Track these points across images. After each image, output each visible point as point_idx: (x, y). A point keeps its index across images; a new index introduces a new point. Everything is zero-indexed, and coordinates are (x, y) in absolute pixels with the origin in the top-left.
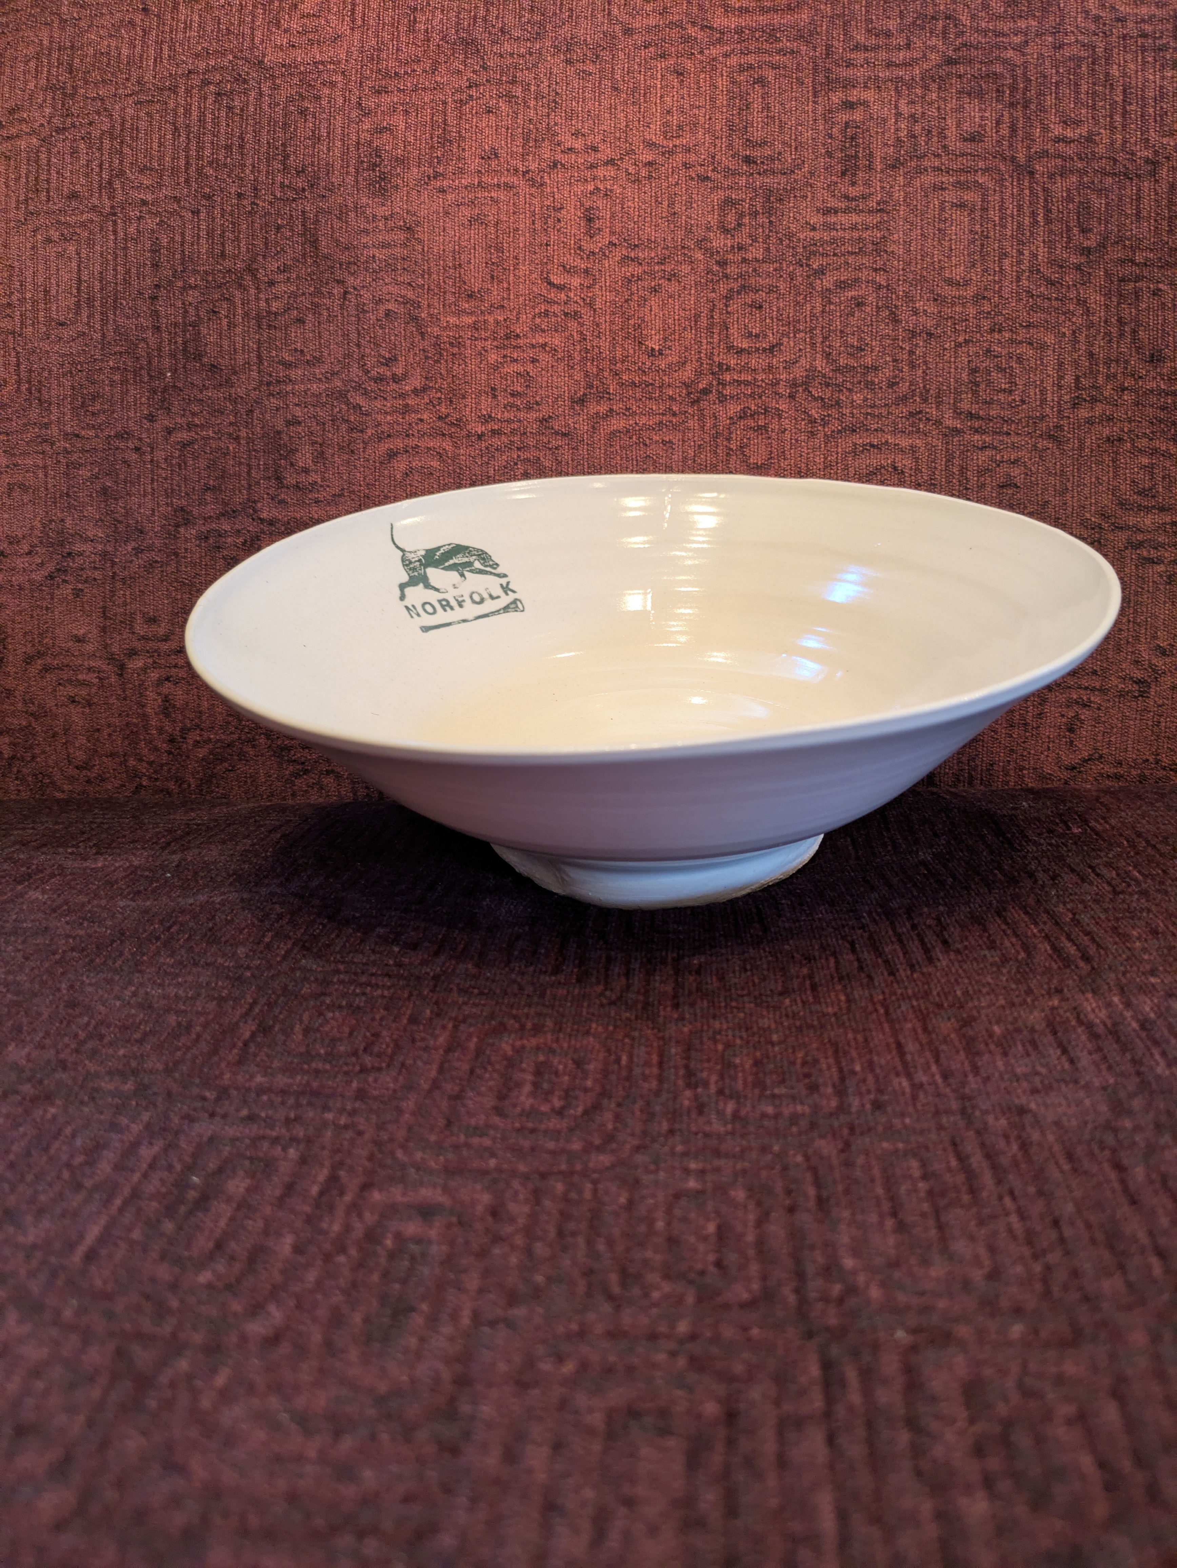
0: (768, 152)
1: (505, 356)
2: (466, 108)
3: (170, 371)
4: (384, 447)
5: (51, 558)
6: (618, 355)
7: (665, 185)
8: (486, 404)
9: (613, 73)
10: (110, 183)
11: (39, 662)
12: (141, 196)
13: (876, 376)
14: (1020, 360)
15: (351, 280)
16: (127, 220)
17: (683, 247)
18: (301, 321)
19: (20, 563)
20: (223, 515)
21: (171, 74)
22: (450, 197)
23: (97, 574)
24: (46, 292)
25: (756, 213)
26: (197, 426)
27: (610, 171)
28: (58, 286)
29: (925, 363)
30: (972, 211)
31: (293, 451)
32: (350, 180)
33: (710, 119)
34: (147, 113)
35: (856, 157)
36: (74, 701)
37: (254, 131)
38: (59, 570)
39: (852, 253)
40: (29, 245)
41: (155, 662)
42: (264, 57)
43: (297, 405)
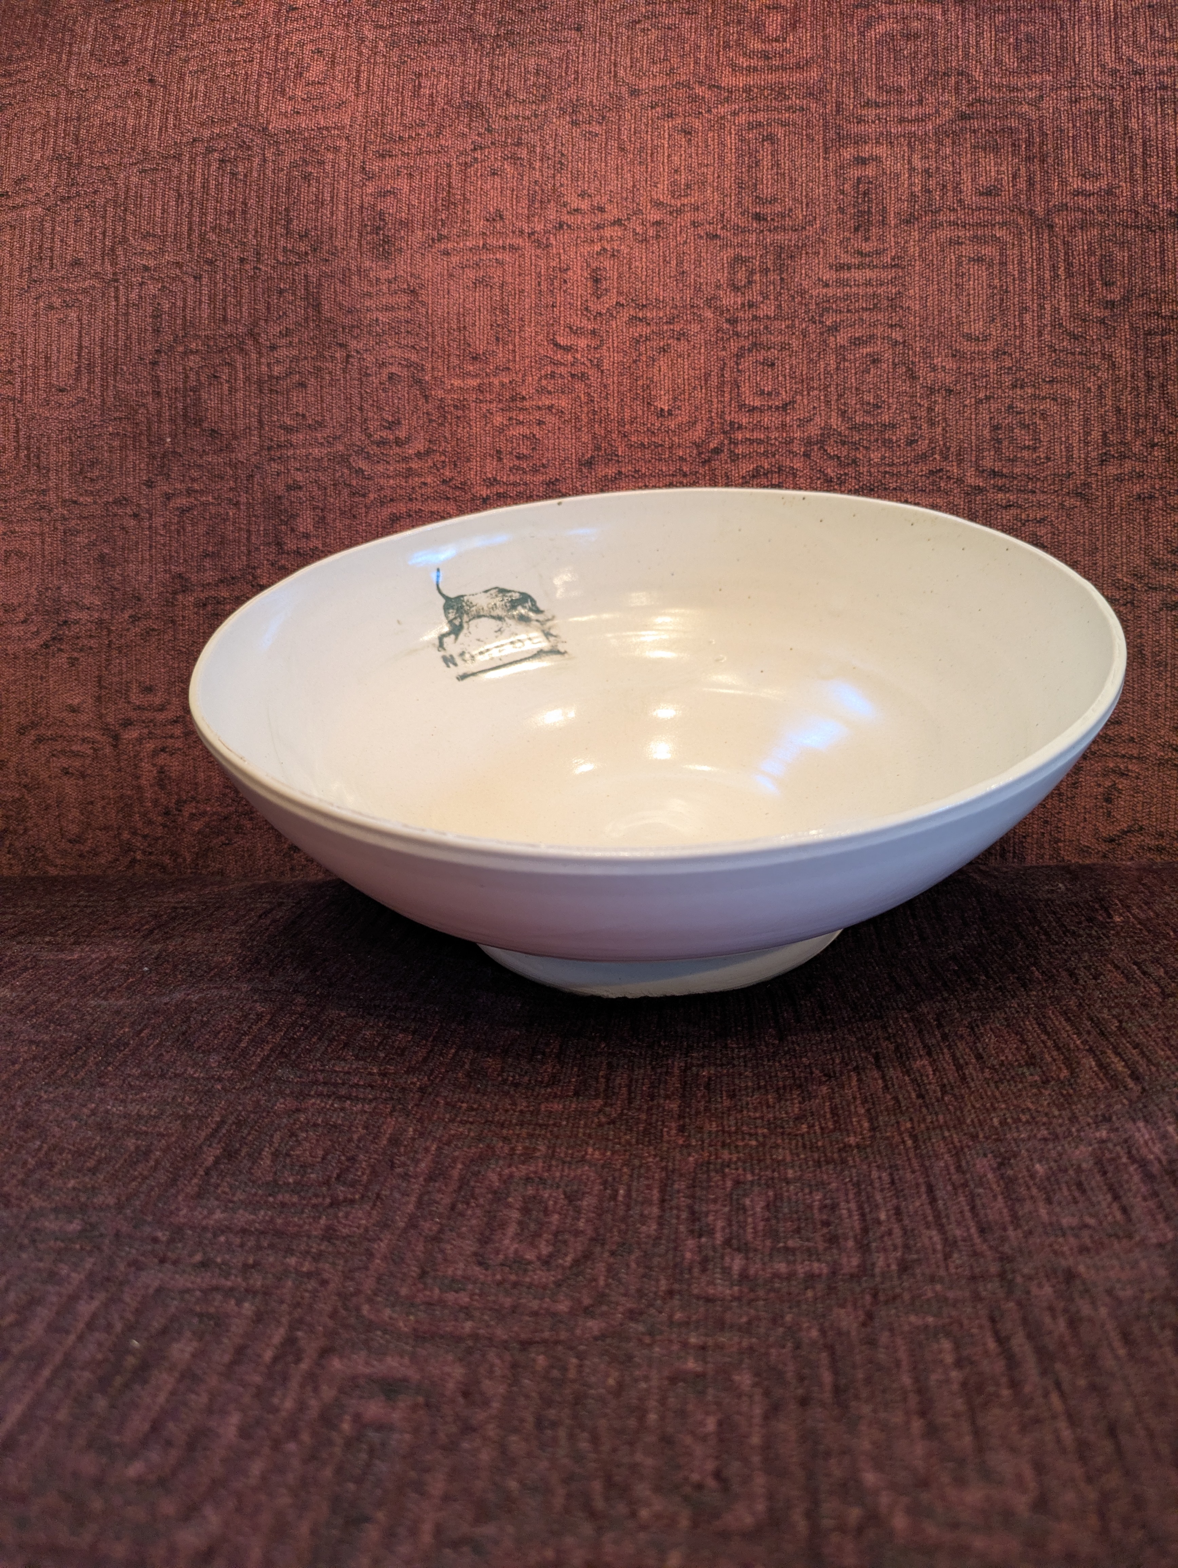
0: (778, 208)
1: (510, 419)
2: (471, 171)
3: (171, 436)
4: (386, 512)
5: (47, 626)
6: (627, 417)
7: (673, 244)
8: (491, 468)
9: (619, 133)
10: (113, 249)
11: (33, 732)
12: (144, 262)
13: (895, 434)
14: (1043, 416)
15: (353, 344)
16: (129, 286)
17: (692, 306)
18: (303, 385)
19: (15, 631)
20: (222, 581)
21: (176, 143)
22: (455, 259)
23: (92, 642)
24: (47, 358)
25: (767, 270)
26: (197, 491)
27: (617, 232)
28: (59, 352)
29: (945, 420)
30: (990, 265)
31: (294, 516)
32: (353, 243)
33: (719, 177)
34: (151, 181)
35: (869, 212)
36: (67, 773)
37: (258, 197)
38: (54, 639)
39: (866, 309)
40: (31, 312)
41: (150, 733)
42: (268, 123)
43: (298, 470)
